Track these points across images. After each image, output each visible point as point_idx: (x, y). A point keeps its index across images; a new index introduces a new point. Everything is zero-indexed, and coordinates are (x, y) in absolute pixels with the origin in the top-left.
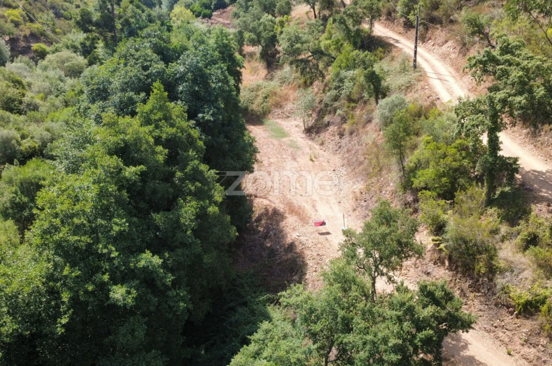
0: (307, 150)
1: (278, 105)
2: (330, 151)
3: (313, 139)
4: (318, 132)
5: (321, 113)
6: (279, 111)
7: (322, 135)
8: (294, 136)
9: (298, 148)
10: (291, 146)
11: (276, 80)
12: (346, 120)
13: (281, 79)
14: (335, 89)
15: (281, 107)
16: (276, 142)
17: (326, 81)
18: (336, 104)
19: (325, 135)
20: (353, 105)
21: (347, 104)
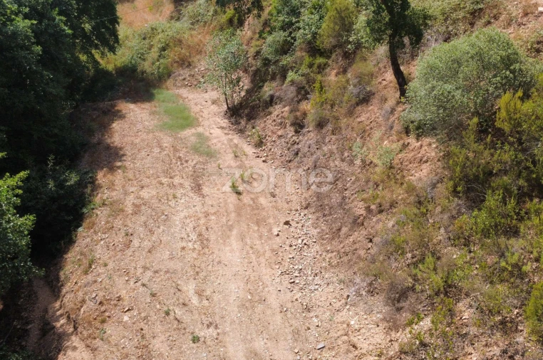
0: (228, 159)
1: (185, 63)
2: (277, 163)
3: (241, 131)
4: (251, 117)
5: (259, 78)
6: (185, 73)
7: (260, 124)
8: (206, 123)
9: (210, 155)
10: (196, 150)
11: (185, 19)
12: (307, 93)
13: (191, 17)
14: (283, 28)
15: (190, 65)
16: (167, 141)
17: (265, 15)
18: (286, 60)
19: (267, 124)
20: (320, 60)
21: (307, 60)
